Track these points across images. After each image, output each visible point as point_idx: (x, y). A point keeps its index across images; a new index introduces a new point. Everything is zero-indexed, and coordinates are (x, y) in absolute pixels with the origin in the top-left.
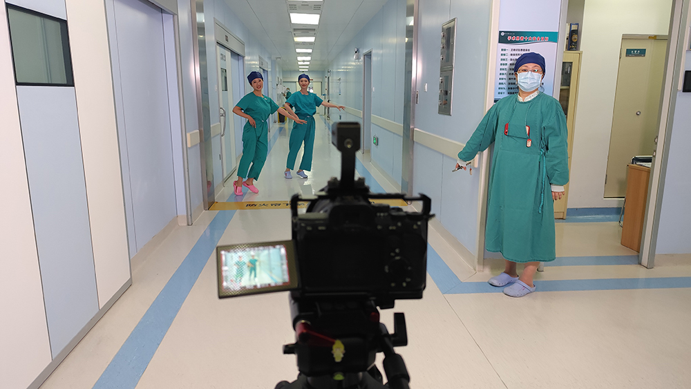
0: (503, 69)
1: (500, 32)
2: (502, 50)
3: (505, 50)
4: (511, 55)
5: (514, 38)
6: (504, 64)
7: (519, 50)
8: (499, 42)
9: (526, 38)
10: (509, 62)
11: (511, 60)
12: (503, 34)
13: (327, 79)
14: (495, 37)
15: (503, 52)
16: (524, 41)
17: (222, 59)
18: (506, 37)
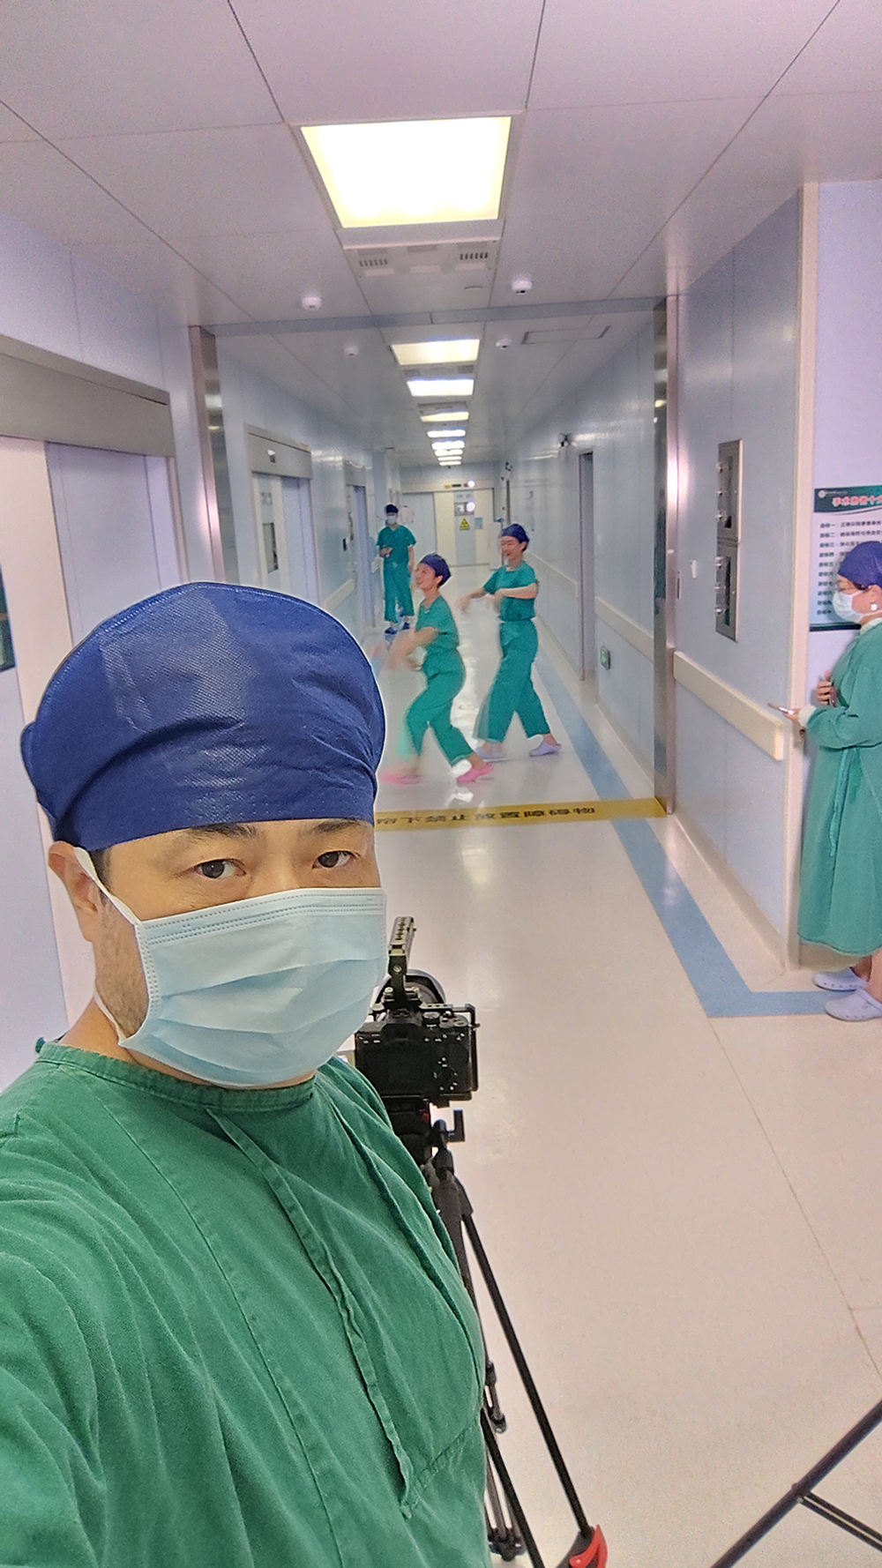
0: (826, 564)
1: (817, 491)
2: (823, 526)
3: (828, 525)
4: (842, 534)
5: (845, 502)
6: (826, 555)
7: (858, 524)
8: (816, 511)
9: (872, 499)
10: (838, 550)
11: (842, 544)
12: (822, 495)
13: (504, 483)
14: (805, 501)
15: (825, 531)
16: (869, 505)
17: (264, 502)
18: (828, 499)
